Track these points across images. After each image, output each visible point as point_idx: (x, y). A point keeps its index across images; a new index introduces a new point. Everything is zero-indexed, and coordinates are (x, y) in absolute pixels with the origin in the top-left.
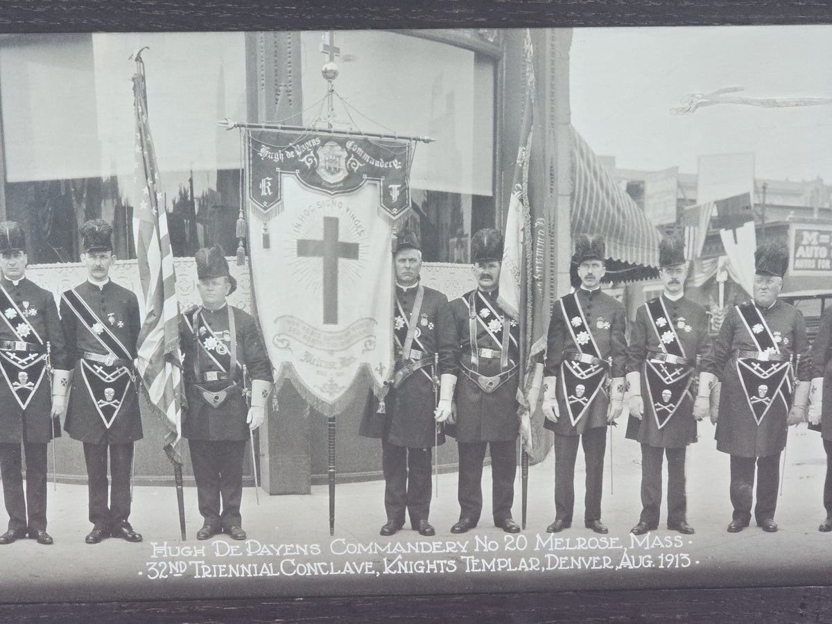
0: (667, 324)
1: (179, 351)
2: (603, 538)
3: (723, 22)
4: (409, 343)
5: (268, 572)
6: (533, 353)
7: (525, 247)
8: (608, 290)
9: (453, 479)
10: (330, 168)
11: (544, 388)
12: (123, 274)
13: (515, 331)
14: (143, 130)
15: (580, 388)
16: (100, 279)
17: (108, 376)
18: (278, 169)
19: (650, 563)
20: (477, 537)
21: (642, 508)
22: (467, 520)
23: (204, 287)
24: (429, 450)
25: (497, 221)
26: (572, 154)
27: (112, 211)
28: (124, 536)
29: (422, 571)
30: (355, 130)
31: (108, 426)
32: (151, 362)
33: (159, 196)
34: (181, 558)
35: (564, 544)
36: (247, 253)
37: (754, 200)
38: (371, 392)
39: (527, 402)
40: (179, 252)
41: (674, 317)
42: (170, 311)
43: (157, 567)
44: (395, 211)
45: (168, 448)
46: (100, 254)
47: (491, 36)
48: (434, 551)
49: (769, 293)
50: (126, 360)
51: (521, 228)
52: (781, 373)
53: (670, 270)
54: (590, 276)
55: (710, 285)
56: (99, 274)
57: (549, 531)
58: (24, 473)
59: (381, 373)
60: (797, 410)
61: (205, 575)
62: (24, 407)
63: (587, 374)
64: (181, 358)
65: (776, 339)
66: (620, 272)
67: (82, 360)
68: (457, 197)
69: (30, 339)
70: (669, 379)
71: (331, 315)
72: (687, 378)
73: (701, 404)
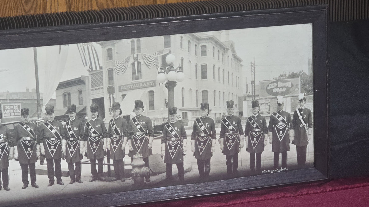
52: (5, 145)
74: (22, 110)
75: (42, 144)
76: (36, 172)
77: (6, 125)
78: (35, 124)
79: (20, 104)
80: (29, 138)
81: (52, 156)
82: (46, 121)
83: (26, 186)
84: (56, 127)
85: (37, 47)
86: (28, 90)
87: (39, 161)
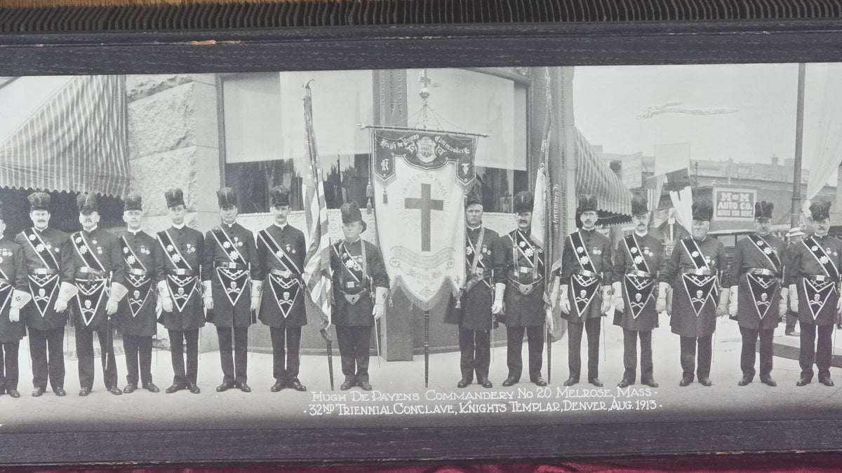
0: (638, 251)
1: (330, 269)
2: (600, 390)
3: (666, 63)
4: (475, 263)
5: (386, 411)
6: (553, 270)
7: (547, 204)
8: (600, 230)
9: (504, 351)
10: (425, 153)
11: (560, 292)
12: (296, 220)
13: (541, 256)
14: (309, 130)
15: (584, 292)
16: (282, 223)
17: (286, 285)
18: (393, 154)
19: (630, 406)
20: (519, 389)
21: (624, 370)
22: (513, 378)
23: (346, 228)
24: (489, 332)
25: (529, 186)
26: (575, 144)
27: (290, 180)
28: (295, 388)
29: (484, 411)
30: (440, 129)
31: (285, 316)
32: (312, 276)
33: (319, 171)
34: (331, 402)
35: (575, 394)
36: (373, 206)
37: (690, 173)
38: (452, 295)
39: (550, 301)
40: (330, 206)
41: (642, 247)
42: (324, 243)
43: (315, 407)
44: (466, 180)
45: (323, 331)
46: (282, 207)
47: (524, 71)
48: (492, 398)
49: (702, 232)
50: (297, 274)
51: (545, 190)
52: (711, 283)
53: (639, 217)
54: (588, 221)
55: (664, 226)
56: (281, 220)
57: (565, 385)
58: (233, 346)
59: (458, 283)
60: (722, 307)
61: (346, 413)
62: (234, 304)
63: (588, 283)
64: (331, 273)
65: (707, 261)
66: (607, 218)
67: (270, 274)
68: (504, 171)
69: (238, 261)
70: (640, 287)
71: (426, 246)
72: (651, 286)
73: (661, 303)
74: (757, 206)
75: (793, 287)
76: (775, 351)
77: (719, 237)
78: (783, 239)
79: (754, 192)
80: (766, 272)
81: (815, 318)
82: (810, 236)
83: (748, 378)
84: (829, 252)
85: (807, 64)
86: (775, 159)
87: (782, 326)
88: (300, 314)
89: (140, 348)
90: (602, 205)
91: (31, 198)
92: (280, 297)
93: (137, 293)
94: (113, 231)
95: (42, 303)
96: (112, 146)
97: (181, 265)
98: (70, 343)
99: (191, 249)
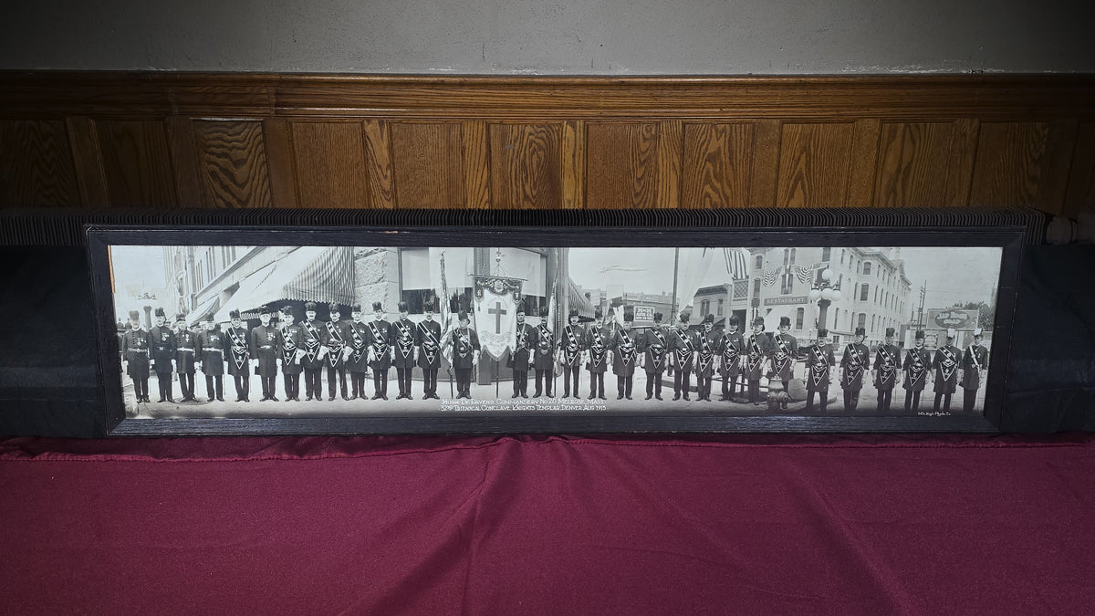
0: (598, 335)
4: (521, 340)
8: (579, 325)
10: (498, 288)
11: (561, 354)
12: (436, 318)
13: (552, 337)
14: (443, 275)
15: (572, 354)
16: (429, 319)
17: (431, 348)
18: (483, 288)
21: (591, 391)
22: (538, 394)
24: (527, 372)
26: (569, 284)
28: (434, 397)
30: (505, 277)
31: (430, 363)
33: (447, 295)
36: (473, 312)
37: (623, 299)
41: (600, 333)
42: (450, 329)
46: (430, 312)
47: (545, 249)
49: (628, 326)
50: (436, 344)
52: (632, 351)
53: (598, 319)
54: (574, 321)
55: (610, 324)
57: (562, 398)
58: (405, 378)
60: (637, 362)
62: (405, 357)
63: (574, 350)
64: (453, 343)
65: (631, 340)
66: (583, 320)
67: (423, 343)
68: (535, 297)
69: (408, 337)
70: (598, 352)
71: (498, 332)
72: (604, 352)
73: (608, 360)
74: (655, 315)
75: (671, 353)
76: (662, 384)
78: (667, 331)
80: (659, 346)
81: (682, 368)
82: (680, 329)
83: (650, 396)
84: (689, 337)
85: (680, 248)
87: (666, 372)
88: (437, 363)
89: (359, 379)
90: (581, 314)
91: (307, 305)
92: (428, 354)
93: (358, 352)
94: (346, 321)
95: (311, 356)
96: (347, 281)
97: (380, 338)
98: (324, 375)
99: (385, 331)
